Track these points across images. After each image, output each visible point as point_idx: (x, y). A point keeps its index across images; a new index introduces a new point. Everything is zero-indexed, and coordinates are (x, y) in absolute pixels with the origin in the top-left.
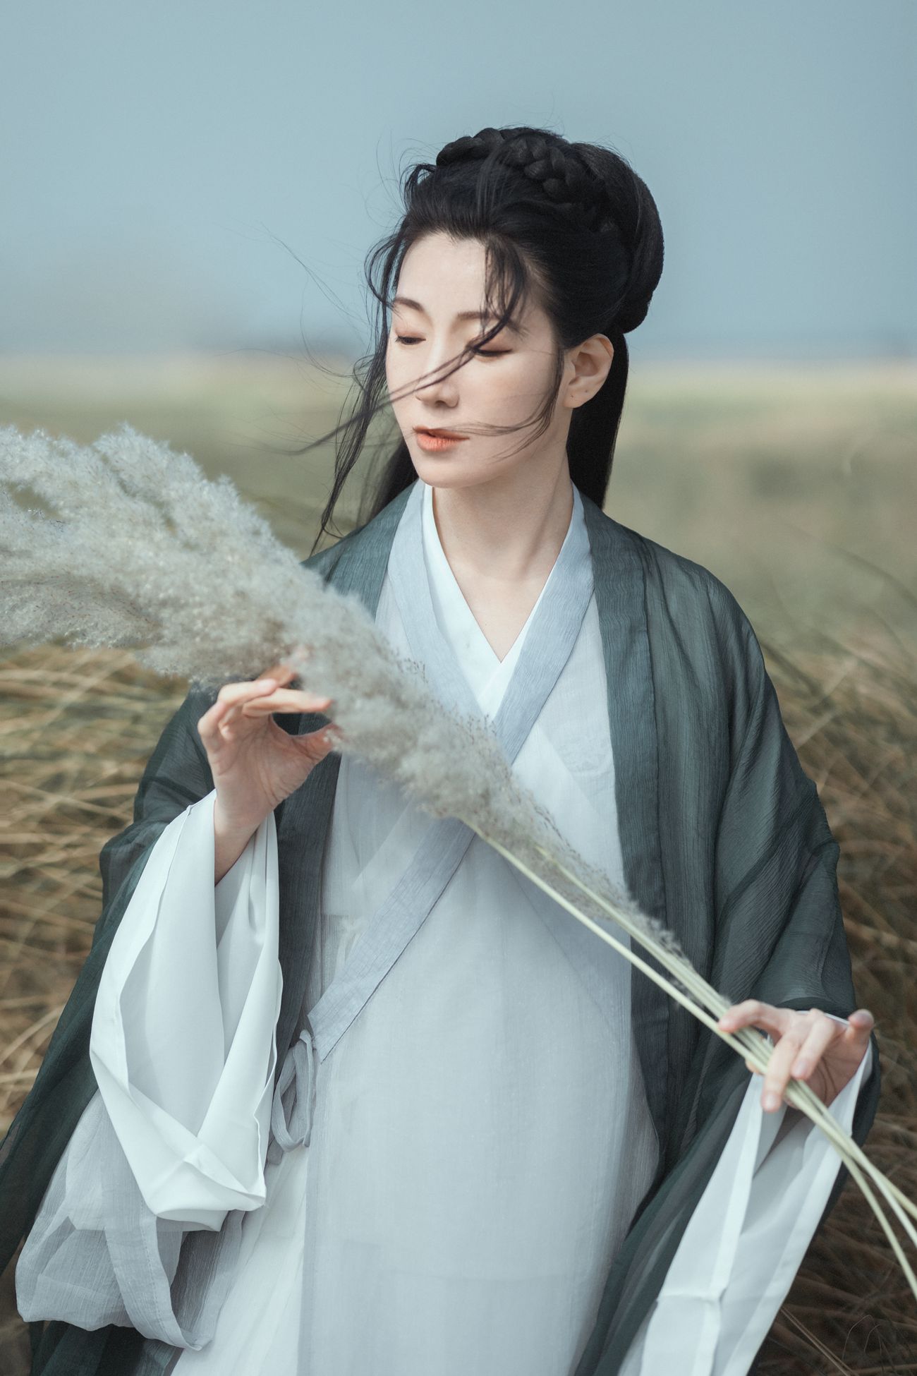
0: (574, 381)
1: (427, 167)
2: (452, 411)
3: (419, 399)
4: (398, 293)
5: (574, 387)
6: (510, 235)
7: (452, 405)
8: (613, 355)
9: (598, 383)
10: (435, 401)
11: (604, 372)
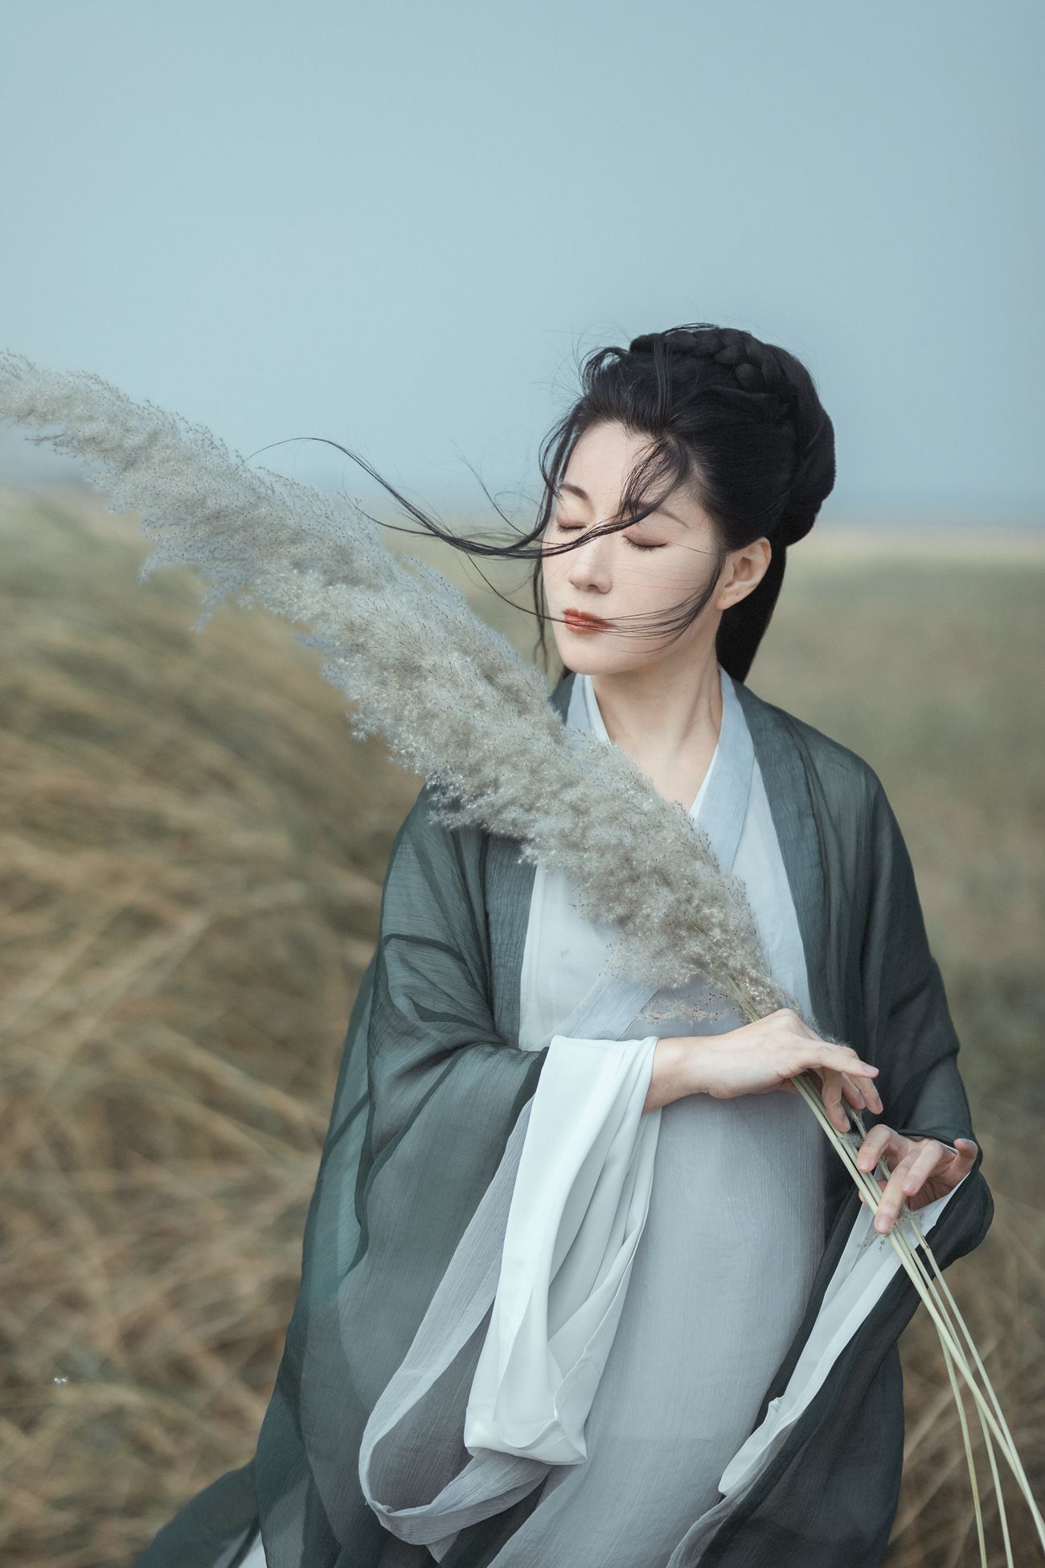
0: (729, 585)
1: (616, 351)
2: (602, 596)
3: (572, 583)
4: (566, 479)
5: (728, 590)
6: (685, 436)
7: (602, 591)
8: (769, 562)
9: (750, 587)
10: (588, 584)
11: (758, 577)
